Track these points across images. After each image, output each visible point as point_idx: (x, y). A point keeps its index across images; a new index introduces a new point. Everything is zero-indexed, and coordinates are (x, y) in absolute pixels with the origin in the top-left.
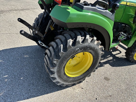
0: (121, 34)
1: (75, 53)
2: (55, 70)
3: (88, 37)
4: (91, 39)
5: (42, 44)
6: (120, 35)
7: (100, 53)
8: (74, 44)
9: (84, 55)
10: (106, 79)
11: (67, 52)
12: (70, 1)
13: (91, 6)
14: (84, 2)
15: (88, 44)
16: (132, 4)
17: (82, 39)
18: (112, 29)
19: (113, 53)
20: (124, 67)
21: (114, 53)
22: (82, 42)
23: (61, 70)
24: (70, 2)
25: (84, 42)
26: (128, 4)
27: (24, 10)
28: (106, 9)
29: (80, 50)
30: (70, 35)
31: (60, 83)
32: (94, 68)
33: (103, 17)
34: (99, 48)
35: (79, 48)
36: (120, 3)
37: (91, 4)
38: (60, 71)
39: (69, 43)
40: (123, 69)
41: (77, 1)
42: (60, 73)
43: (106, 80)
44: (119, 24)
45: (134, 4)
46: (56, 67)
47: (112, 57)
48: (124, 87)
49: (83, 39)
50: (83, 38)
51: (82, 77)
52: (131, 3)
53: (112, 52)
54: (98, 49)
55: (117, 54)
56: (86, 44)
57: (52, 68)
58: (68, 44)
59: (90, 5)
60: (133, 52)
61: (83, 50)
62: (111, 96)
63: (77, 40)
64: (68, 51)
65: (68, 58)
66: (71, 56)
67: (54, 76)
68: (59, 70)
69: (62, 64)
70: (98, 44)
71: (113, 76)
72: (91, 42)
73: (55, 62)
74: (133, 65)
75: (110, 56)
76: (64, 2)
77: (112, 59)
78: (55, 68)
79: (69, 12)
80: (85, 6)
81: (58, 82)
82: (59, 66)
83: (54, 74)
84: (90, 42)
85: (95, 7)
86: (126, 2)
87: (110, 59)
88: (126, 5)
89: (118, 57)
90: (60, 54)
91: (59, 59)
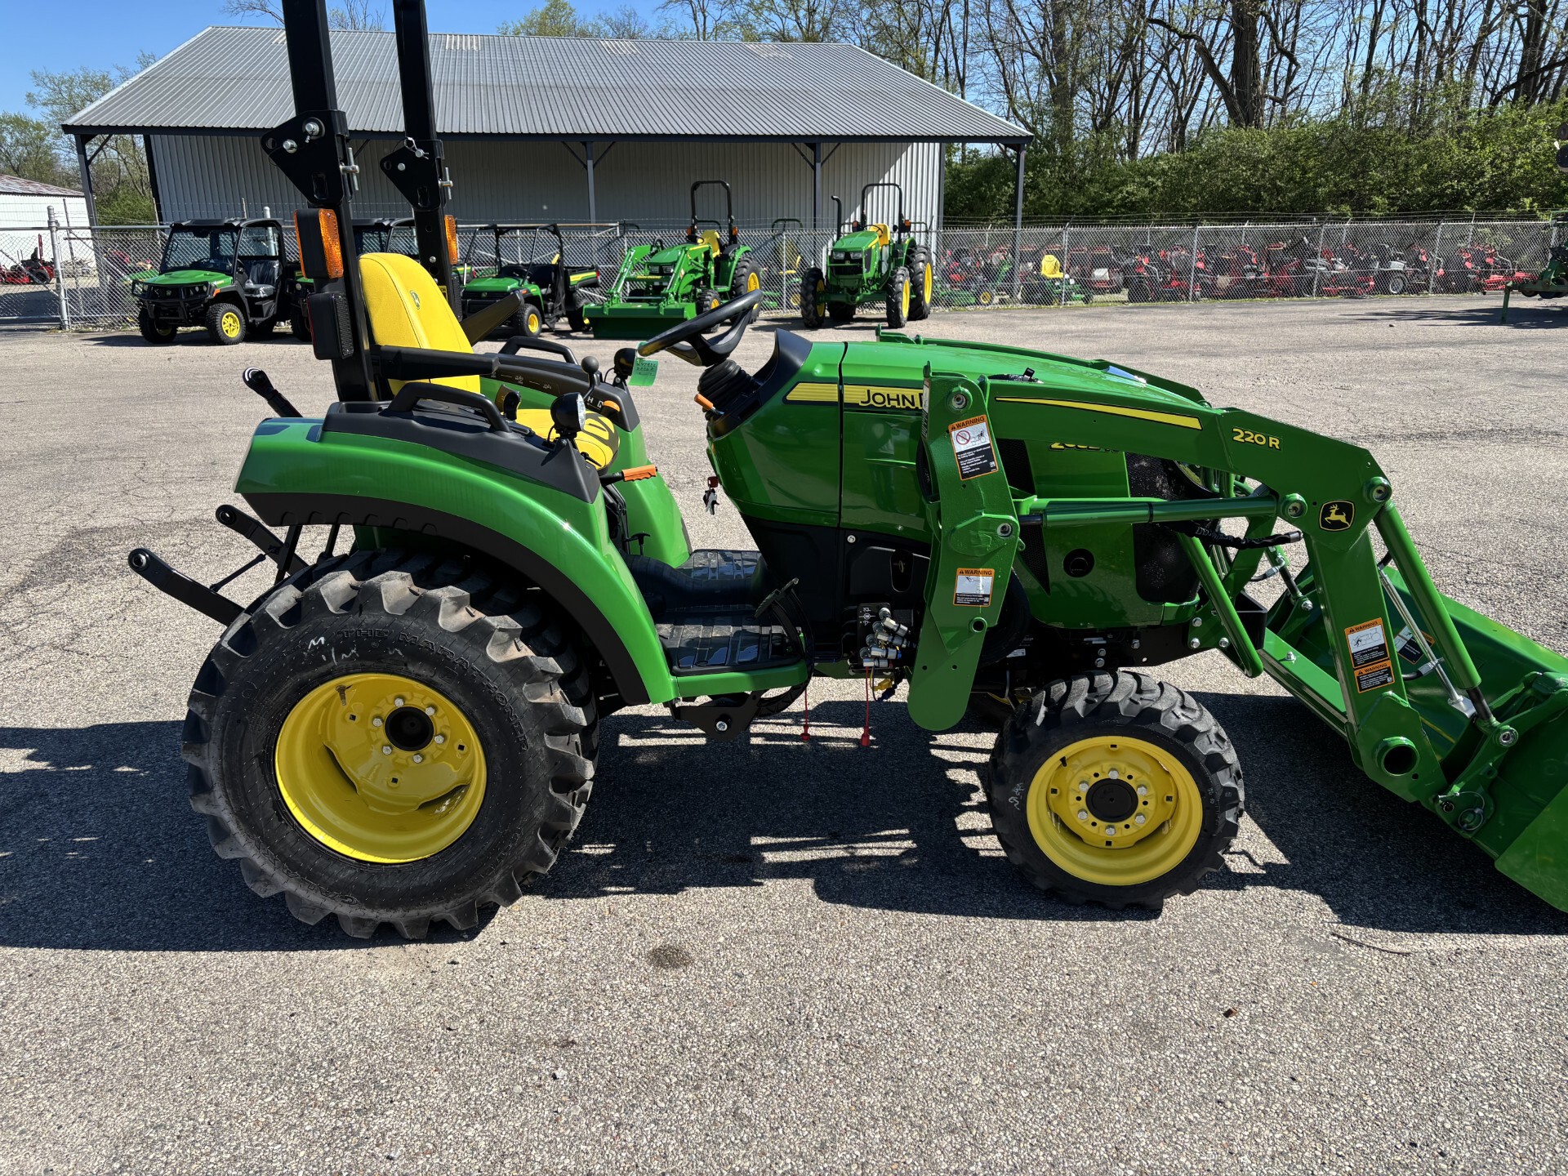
1: (305, 668)
3: (386, 578)
10: (668, 957)
11: (257, 654)
15: (383, 621)
17: (357, 588)
22: (343, 607)
25: (355, 607)
26: (855, 395)
31: (269, 882)
34: (495, 664)
35: (322, 639)
36: (785, 391)
40: (897, 930)
44: (851, 539)
45: (910, 392)
46: (207, 741)
47: (906, 843)
51: (427, 878)
52: (884, 391)
54: (479, 664)
56: (369, 621)
57: (188, 748)
61: (362, 658)
62: (569, 1044)
64: (260, 650)
65: (268, 696)
67: (211, 811)
69: (240, 727)
75: (903, 832)
78: (205, 747)
81: (252, 872)
83: (206, 795)
84: (402, 612)
85: (408, 416)
86: (835, 387)
87: (877, 852)
88: (841, 404)
89: (976, 851)
90: (221, 665)
91: (219, 694)
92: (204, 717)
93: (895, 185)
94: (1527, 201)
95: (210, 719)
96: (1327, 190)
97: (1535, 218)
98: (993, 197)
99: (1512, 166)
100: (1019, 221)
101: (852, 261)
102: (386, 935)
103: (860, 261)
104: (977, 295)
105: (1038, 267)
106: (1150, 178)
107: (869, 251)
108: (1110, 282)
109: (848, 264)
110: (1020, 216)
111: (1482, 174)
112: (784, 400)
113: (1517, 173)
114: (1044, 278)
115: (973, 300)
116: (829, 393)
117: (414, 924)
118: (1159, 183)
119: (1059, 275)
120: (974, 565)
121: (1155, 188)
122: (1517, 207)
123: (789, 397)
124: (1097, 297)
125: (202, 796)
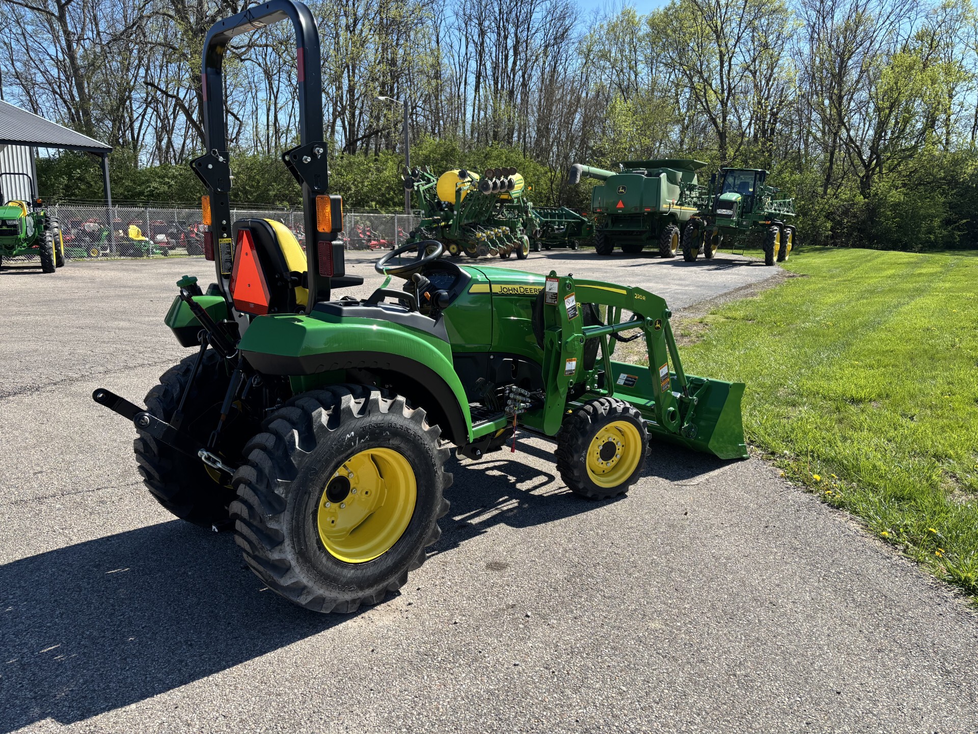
0: (511, 391)
1: (343, 452)
2: (282, 525)
3: (375, 395)
4: (390, 402)
5: (215, 462)
6: (508, 398)
7: (436, 452)
8: (335, 420)
9: (381, 476)
10: (496, 566)
11: (316, 449)
12: (297, 302)
13: (364, 305)
14: (343, 299)
15: (380, 418)
16: (510, 287)
17: (360, 403)
18: (452, 367)
19: (519, 486)
20: (563, 519)
21: (523, 486)
22: (359, 413)
23: (304, 526)
24: (298, 305)
25: (367, 412)
26: (496, 289)
27: (11, 398)
28: (412, 310)
29: (360, 440)
30: (318, 399)
31: (309, 593)
32: (429, 516)
33: (407, 332)
34: (425, 432)
35: (353, 433)
36: (467, 288)
37: (363, 301)
38: (301, 531)
39: (317, 418)
40: (560, 528)
41: (320, 298)
42: (302, 537)
43: (492, 569)
44: (492, 357)
45: (516, 287)
46: (284, 511)
47: (514, 501)
48: (559, 574)
49: (361, 405)
50: (362, 400)
51: (390, 562)
52: (507, 286)
53: (514, 484)
54: (420, 433)
55: (535, 488)
56: (374, 419)
57: (271, 519)
58: (316, 421)
59: (361, 303)
60: (577, 452)
61: (370, 441)
62: (513, 606)
63: (343, 406)
64: (318, 446)
65: (323, 473)
66: (333, 464)
67: (283, 556)
68: (297, 522)
69: (306, 497)
70: (415, 418)
71: (520, 553)
72: (389, 410)
73: (279, 491)
74: (597, 507)
75: (506, 497)
76: (276, 309)
77: (516, 505)
78: (282, 515)
79: (303, 328)
80: (345, 308)
81: (301, 589)
82: (294, 508)
83: (279, 547)
84: (386, 412)
85: (377, 307)
86: (488, 285)
87: (510, 507)
88: (491, 293)
89: (541, 496)
90: (295, 460)
91: (292, 479)
92: (283, 496)
93: (23, 174)
94: (374, 203)
95: (286, 497)
96: (274, 193)
97: (379, 213)
98: (53, 185)
99: (363, 185)
100: (110, 203)
101: (8, 226)
102: (364, 606)
103: (15, 226)
104: (88, 250)
105: (126, 232)
106: (167, 180)
107: (20, 219)
108: (168, 243)
109: (4, 228)
110: (110, 200)
111: (350, 189)
112: (469, 293)
113: (365, 189)
114: (133, 240)
115: (85, 254)
116: (485, 288)
117: (379, 594)
118: (173, 183)
119: (141, 238)
120: (570, 357)
121: (171, 186)
122: (369, 207)
123: (470, 291)
124: (171, 252)
125: (277, 548)
